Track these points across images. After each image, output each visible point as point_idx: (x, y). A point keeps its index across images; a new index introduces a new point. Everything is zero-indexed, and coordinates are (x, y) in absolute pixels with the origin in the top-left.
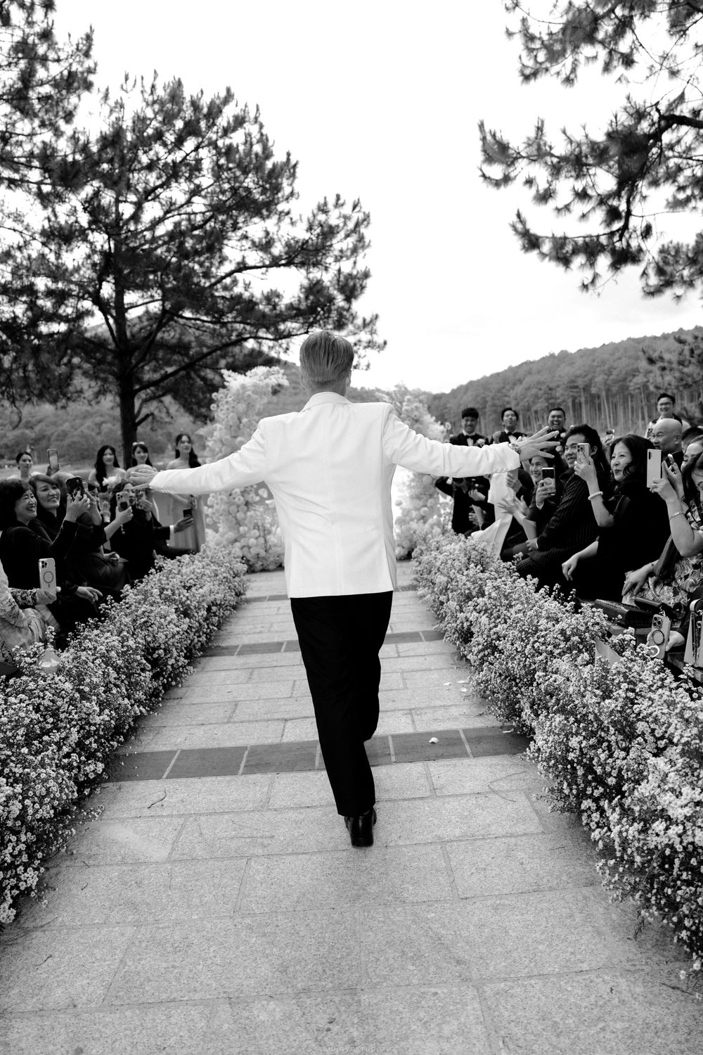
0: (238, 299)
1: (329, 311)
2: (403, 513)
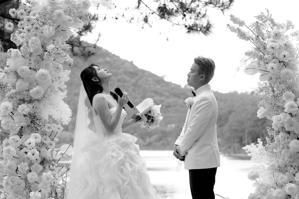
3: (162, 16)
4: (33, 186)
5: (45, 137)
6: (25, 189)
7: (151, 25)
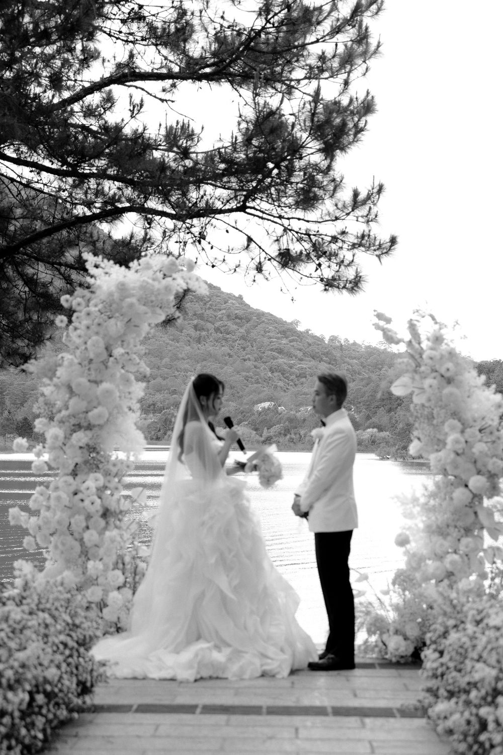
0: (113, 133)
1: (291, 170)
2: (408, 563)
3: (284, 265)
4: (91, 552)
5: (108, 478)
6: (80, 557)
7: (268, 276)
